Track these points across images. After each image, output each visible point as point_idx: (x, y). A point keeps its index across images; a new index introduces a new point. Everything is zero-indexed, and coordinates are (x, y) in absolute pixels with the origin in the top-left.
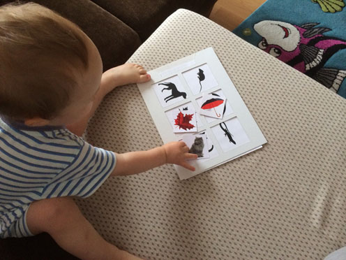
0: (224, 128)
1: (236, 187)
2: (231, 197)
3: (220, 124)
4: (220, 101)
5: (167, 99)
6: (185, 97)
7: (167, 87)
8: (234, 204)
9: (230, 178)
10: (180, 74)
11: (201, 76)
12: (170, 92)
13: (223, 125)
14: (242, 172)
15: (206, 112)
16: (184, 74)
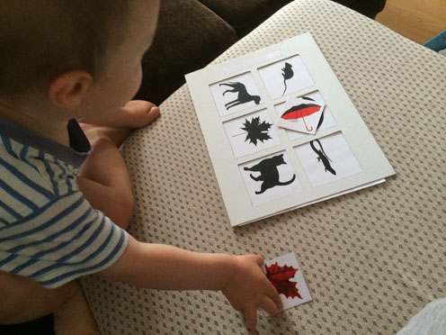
0: (318, 148)
1: (357, 279)
2: (346, 296)
3: (311, 143)
4: (315, 108)
5: (229, 105)
6: (257, 103)
7: (232, 88)
8: (350, 311)
9: (348, 260)
10: (254, 70)
11: (288, 73)
12: (235, 96)
13: (316, 144)
14: (372, 251)
15: (288, 123)
16: (261, 71)
